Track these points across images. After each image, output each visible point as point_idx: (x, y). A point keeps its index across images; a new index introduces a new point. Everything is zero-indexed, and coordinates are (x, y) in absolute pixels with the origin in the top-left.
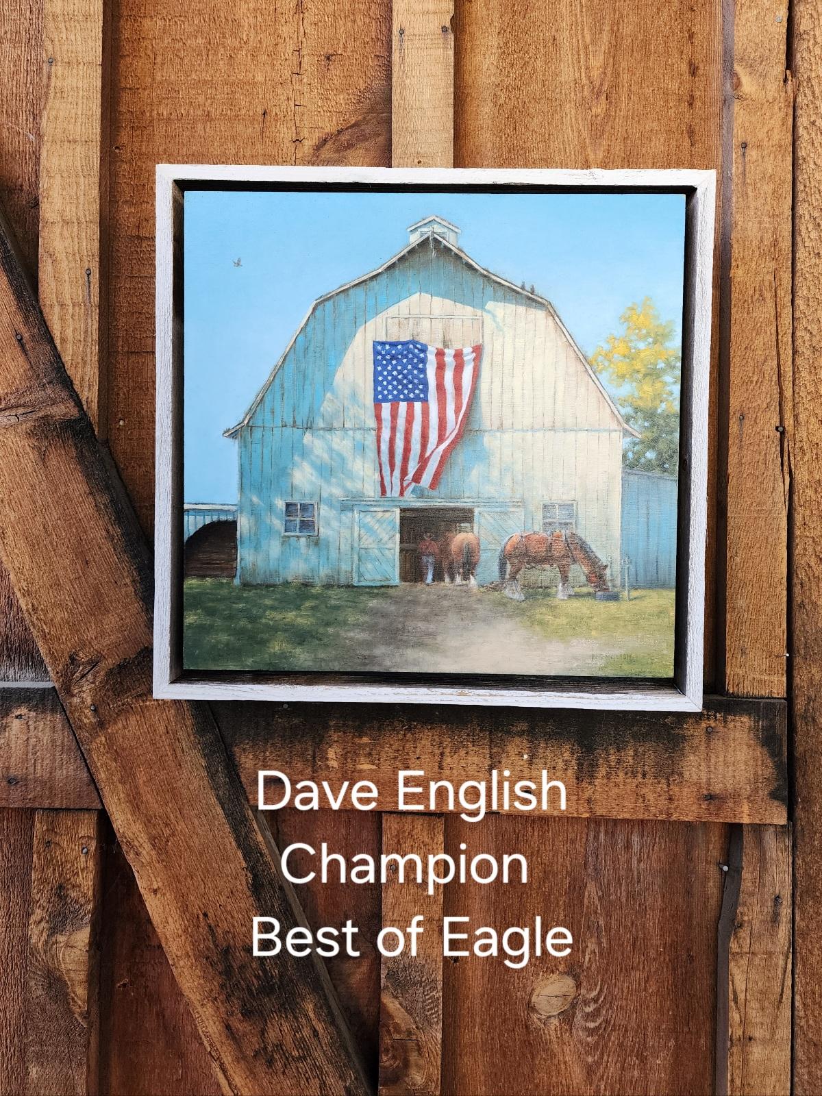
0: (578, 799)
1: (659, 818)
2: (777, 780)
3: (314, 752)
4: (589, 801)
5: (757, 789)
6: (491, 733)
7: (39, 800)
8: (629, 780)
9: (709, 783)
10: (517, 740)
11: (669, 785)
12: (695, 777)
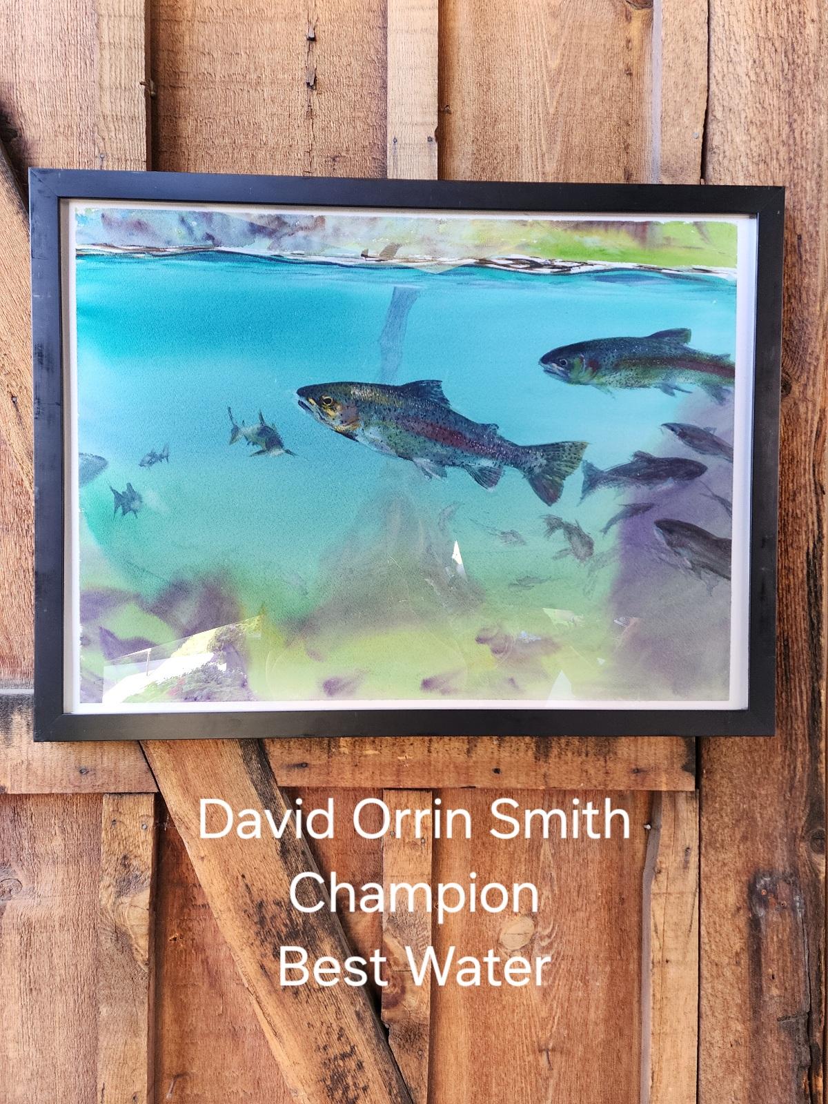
0: (537, 775)
1: (599, 788)
2: (688, 756)
4: (545, 776)
5: (673, 763)
7: (105, 786)
8: (575, 759)
9: (636, 760)
11: (606, 761)
12: (626, 755)
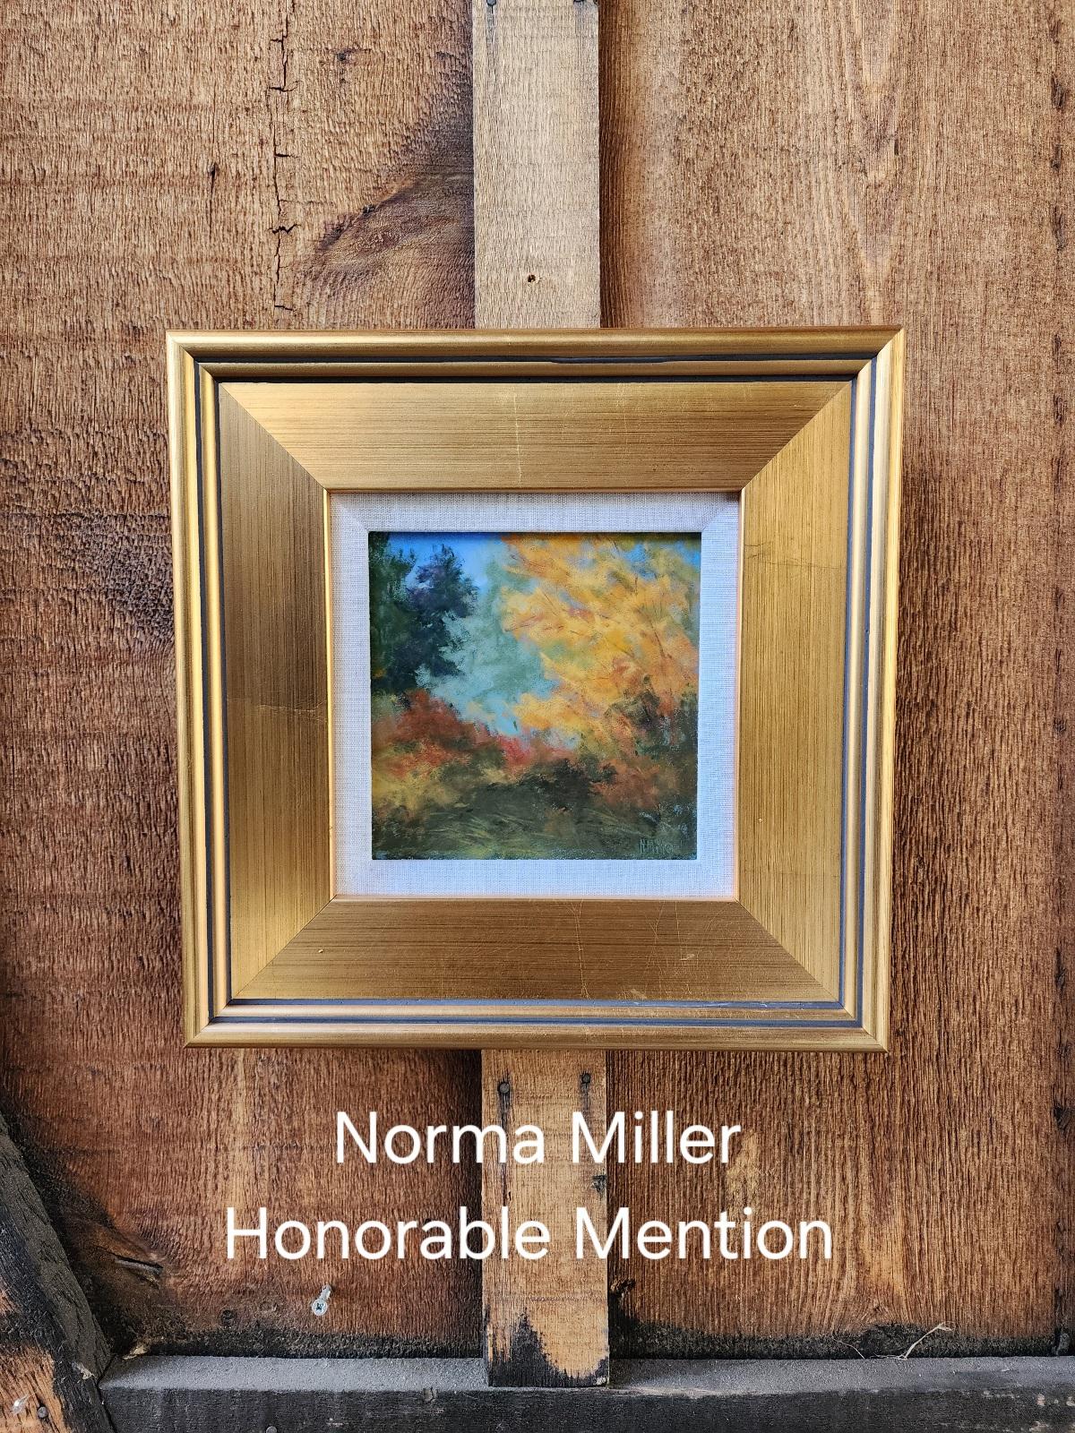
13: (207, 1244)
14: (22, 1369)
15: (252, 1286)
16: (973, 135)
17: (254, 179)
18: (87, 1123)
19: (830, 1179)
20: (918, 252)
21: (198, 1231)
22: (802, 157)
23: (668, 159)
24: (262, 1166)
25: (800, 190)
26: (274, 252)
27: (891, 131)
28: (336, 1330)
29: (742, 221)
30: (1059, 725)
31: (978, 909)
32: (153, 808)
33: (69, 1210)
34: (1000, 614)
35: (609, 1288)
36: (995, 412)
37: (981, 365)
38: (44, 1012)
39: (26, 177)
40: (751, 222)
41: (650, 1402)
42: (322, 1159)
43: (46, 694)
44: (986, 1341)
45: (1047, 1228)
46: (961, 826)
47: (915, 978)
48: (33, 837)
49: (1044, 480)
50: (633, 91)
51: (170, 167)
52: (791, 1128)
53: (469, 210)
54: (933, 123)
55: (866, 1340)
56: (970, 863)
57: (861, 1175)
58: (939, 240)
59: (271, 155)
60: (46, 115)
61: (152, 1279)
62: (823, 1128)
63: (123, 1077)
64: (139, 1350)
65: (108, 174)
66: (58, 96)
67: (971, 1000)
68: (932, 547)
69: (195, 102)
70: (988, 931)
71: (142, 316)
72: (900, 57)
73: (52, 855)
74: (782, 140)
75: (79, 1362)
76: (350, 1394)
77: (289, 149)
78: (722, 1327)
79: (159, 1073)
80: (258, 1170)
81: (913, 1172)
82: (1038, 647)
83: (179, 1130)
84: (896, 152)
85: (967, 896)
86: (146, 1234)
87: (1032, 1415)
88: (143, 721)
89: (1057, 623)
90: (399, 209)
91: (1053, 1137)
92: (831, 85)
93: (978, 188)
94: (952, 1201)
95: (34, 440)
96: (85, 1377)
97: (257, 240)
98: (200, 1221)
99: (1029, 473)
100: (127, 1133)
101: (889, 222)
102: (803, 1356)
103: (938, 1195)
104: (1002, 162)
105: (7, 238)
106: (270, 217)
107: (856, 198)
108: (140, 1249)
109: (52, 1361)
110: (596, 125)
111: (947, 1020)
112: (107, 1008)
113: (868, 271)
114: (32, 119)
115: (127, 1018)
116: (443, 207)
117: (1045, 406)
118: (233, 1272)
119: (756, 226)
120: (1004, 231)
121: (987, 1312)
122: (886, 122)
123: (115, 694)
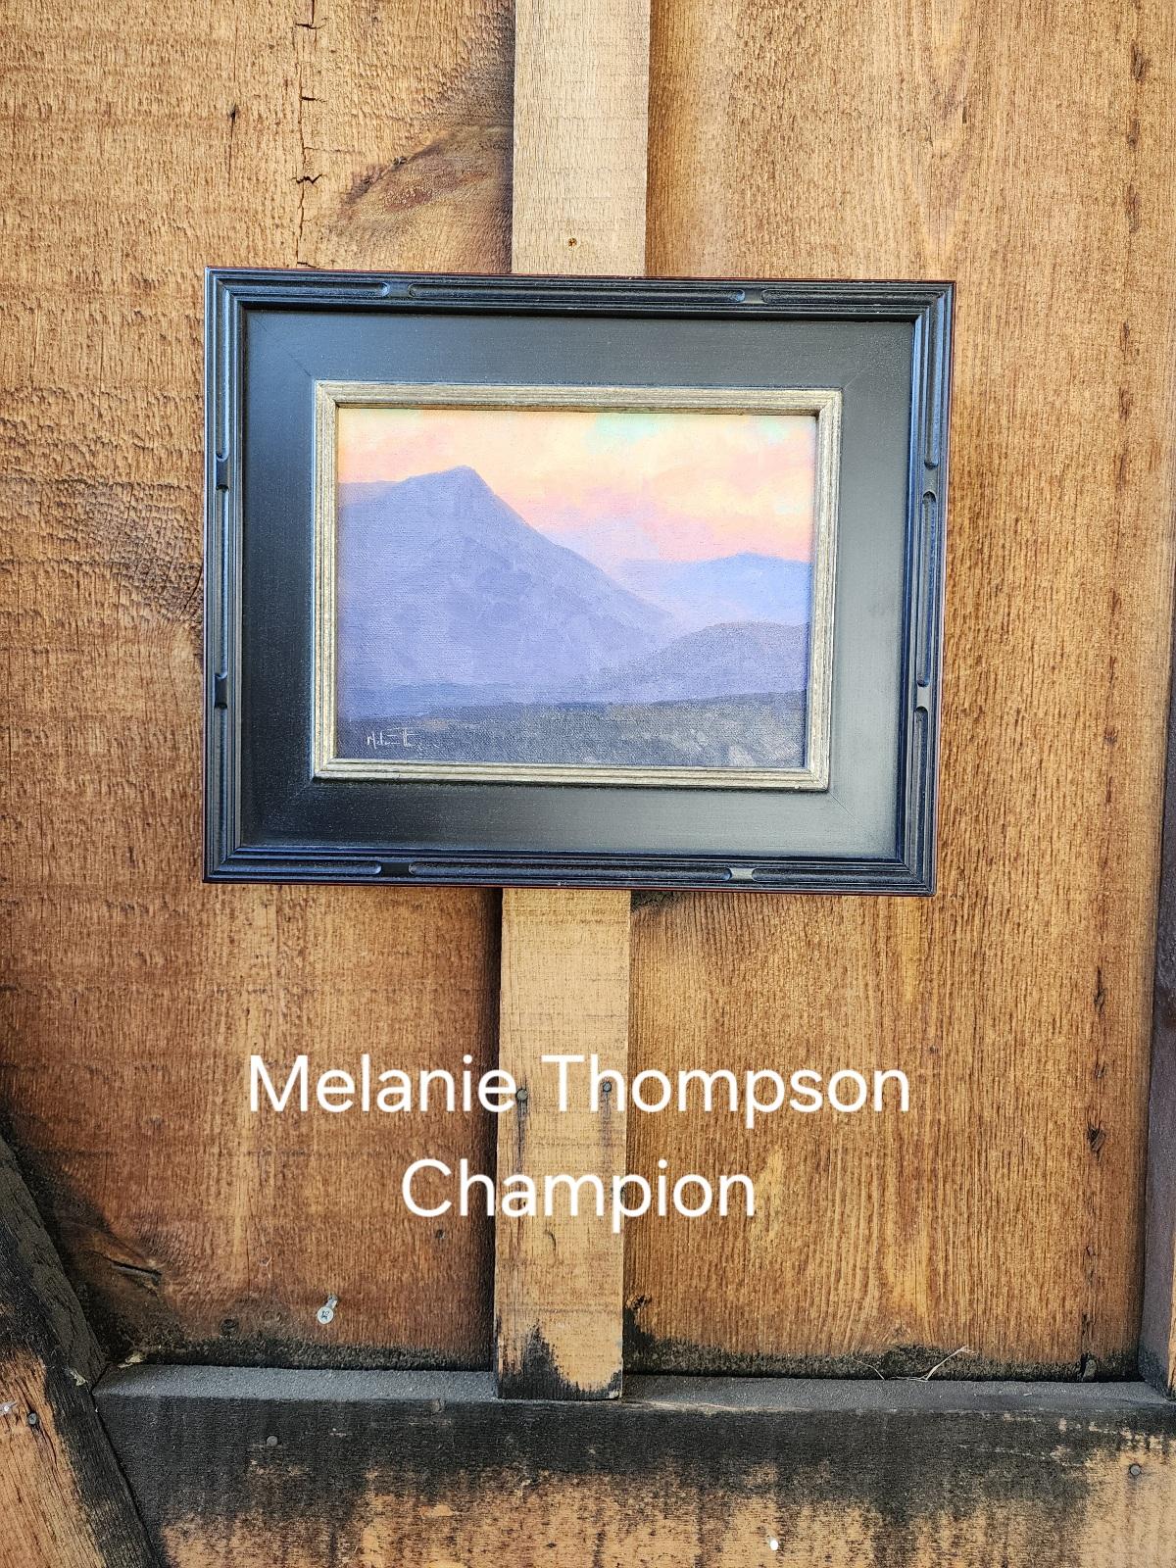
3: (333, 1537)
6: (702, 1489)
10: (756, 1503)
13: (209, 1251)
14: (12, 1374)
15: (255, 1295)
16: (1046, 106)
17: (278, 124)
18: (84, 1124)
19: (854, 1197)
20: (983, 229)
21: (200, 1238)
22: (864, 122)
23: (722, 119)
24: (267, 1172)
25: (860, 157)
26: (297, 204)
27: (960, 97)
28: (341, 1341)
29: (800, 188)
30: (1110, 737)
31: (1019, 925)
32: (158, 797)
33: (63, 1213)
34: (1054, 618)
35: (625, 1304)
36: (1057, 403)
37: (1045, 352)
38: (39, 1008)
39: (31, 112)
40: (808, 189)
41: (663, 1417)
42: (330, 1167)
43: (45, 672)
44: (1009, 1365)
45: (1076, 1251)
46: (1005, 837)
47: (951, 994)
48: (30, 826)
49: (1105, 478)
50: (687, 43)
51: (187, 107)
52: (818, 1144)
53: (508, 167)
54: (1005, 91)
55: (886, 1361)
56: (1013, 876)
57: (887, 1194)
58: (1006, 217)
59: (297, 97)
60: (54, 46)
61: (150, 1286)
62: (850, 1146)
63: (122, 1077)
64: (135, 1359)
65: (119, 112)
66: (66, 25)
67: (1008, 1017)
68: (987, 544)
69: (214, 36)
70: (1027, 949)
71: (154, 268)
72: (972, 17)
73: (50, 843)
74: (845, 103)
75: (71, 1367)
76: (354, 1404)
77: (316, 92)
78: (740, 1346)
79: (160, 1073)
80: (264, 1176)
81: (940, 1192)
82: (1091, 653)
83: (181, 1133)
84: (965, 121)
85: (1008, 911)
86: (145, 1239)
87: (1054, 1439)
88: (149, 704)
89: (1112, 630)
90: (433, 161)
91: (1085, 1160)
92: (898, 45)
93: (1048, 162)
94: (980, 1222)
95: (35, 399)
96: (78, 1384)
97: (279, 188)
98: (201, 1228)
99: (1089, 470)
100: (126, 1135)
101: (954, 196)
102: (821, 1376)
103: (966, 1216)
104: (1075, 135)
105: (9, 178)
106: (293, 166)
107: (920, 167)
108: (138, 1255)
109: (44, 1367)
110: (646, 78)
111: (982, 1038)
112: (107, 1006)
113: (930, 247)
114: (38, 49)
115: (127, 1016)
116: (480, 162)
117: (1111, 399)
118: (235, 1278)
119: (812, 194)
120: (1074, 210)
121: (1012, 1337)
122: (954, 87)
123: (119, 676)
